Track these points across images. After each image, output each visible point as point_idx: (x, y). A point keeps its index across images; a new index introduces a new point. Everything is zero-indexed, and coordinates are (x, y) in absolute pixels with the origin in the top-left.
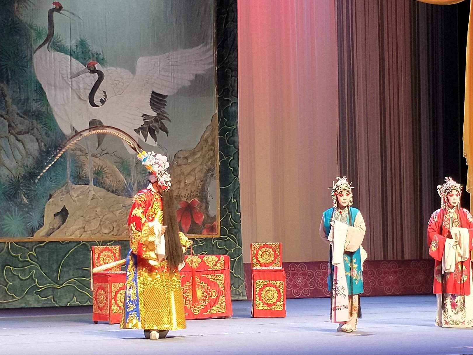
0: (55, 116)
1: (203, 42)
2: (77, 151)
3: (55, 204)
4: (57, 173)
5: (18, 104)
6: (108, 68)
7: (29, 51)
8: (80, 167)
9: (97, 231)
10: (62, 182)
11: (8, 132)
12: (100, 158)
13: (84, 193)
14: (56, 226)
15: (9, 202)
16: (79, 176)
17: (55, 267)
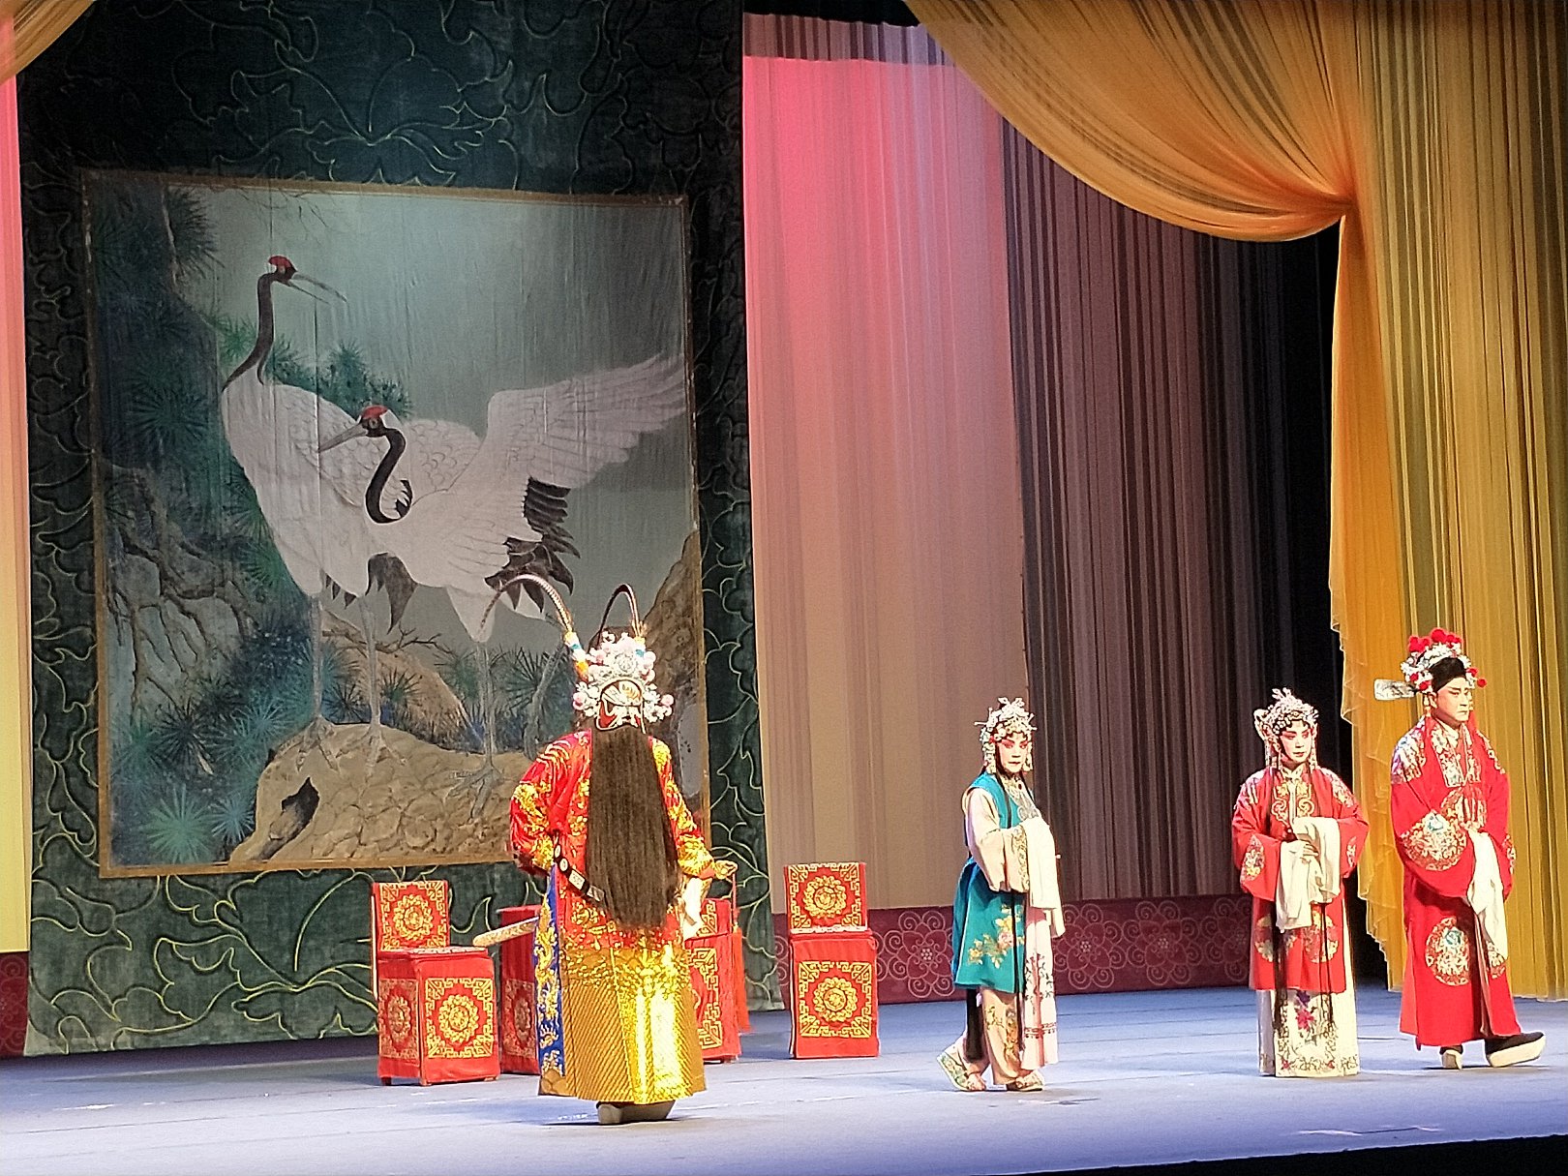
0: (281, 549)
1: (659, 350)
2: (339, 638)
3: (284, 776)
4: (288, 694)
5: (185, 520)
6: (415, 422)
7: (209, 383)
8: (347, 679)
9: (395, 838)
10: (302, 719)
11: (159, 592)
12: (398, 653)
13: (359, 744)
14: (287, 831)
15: (165, 774)
16: (344, 700)
17: (285, 938)
